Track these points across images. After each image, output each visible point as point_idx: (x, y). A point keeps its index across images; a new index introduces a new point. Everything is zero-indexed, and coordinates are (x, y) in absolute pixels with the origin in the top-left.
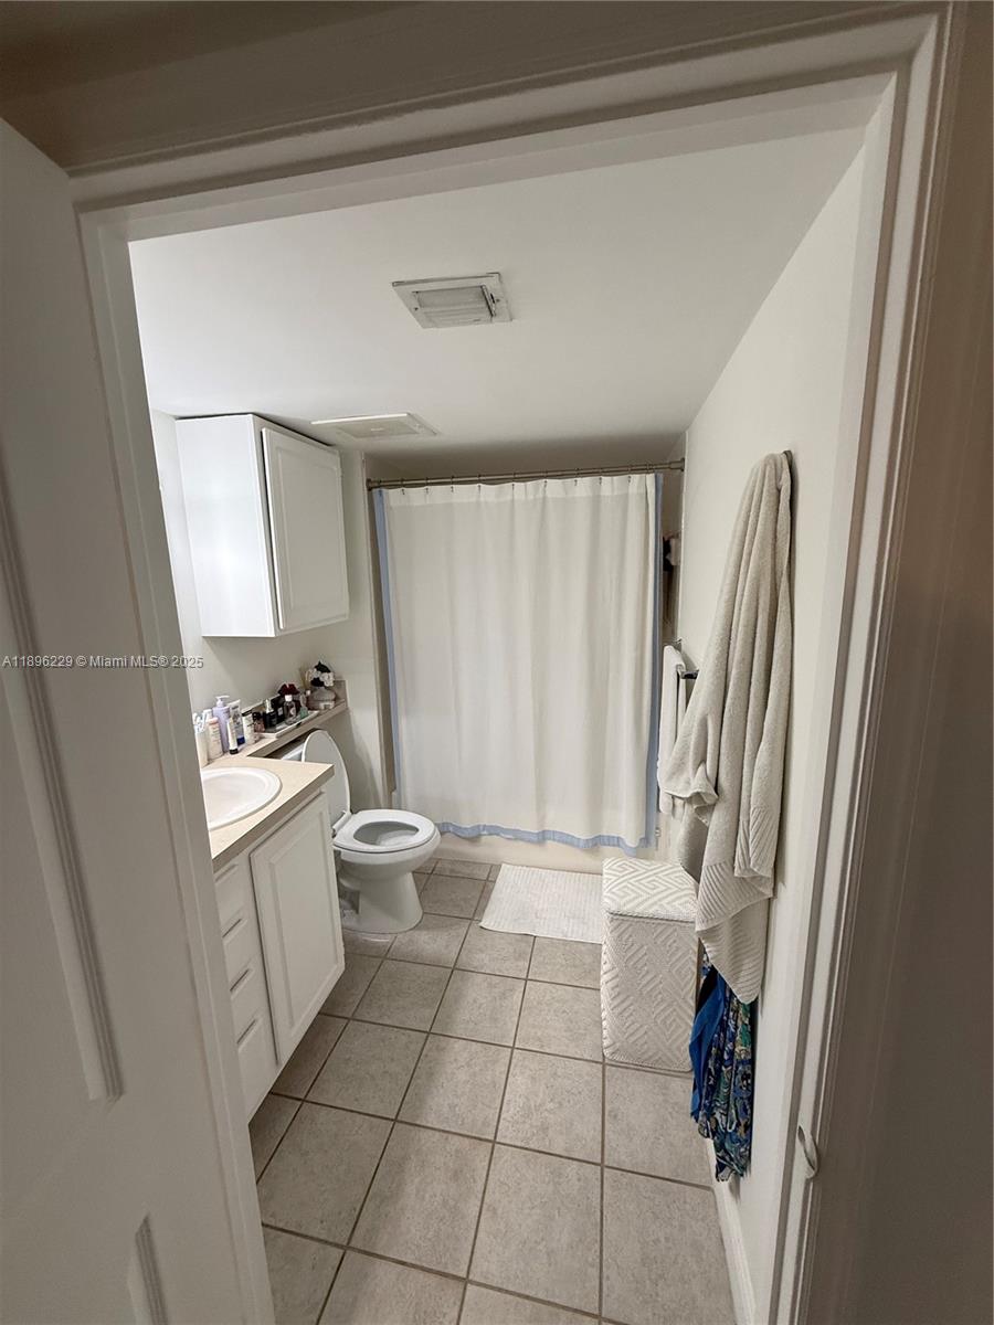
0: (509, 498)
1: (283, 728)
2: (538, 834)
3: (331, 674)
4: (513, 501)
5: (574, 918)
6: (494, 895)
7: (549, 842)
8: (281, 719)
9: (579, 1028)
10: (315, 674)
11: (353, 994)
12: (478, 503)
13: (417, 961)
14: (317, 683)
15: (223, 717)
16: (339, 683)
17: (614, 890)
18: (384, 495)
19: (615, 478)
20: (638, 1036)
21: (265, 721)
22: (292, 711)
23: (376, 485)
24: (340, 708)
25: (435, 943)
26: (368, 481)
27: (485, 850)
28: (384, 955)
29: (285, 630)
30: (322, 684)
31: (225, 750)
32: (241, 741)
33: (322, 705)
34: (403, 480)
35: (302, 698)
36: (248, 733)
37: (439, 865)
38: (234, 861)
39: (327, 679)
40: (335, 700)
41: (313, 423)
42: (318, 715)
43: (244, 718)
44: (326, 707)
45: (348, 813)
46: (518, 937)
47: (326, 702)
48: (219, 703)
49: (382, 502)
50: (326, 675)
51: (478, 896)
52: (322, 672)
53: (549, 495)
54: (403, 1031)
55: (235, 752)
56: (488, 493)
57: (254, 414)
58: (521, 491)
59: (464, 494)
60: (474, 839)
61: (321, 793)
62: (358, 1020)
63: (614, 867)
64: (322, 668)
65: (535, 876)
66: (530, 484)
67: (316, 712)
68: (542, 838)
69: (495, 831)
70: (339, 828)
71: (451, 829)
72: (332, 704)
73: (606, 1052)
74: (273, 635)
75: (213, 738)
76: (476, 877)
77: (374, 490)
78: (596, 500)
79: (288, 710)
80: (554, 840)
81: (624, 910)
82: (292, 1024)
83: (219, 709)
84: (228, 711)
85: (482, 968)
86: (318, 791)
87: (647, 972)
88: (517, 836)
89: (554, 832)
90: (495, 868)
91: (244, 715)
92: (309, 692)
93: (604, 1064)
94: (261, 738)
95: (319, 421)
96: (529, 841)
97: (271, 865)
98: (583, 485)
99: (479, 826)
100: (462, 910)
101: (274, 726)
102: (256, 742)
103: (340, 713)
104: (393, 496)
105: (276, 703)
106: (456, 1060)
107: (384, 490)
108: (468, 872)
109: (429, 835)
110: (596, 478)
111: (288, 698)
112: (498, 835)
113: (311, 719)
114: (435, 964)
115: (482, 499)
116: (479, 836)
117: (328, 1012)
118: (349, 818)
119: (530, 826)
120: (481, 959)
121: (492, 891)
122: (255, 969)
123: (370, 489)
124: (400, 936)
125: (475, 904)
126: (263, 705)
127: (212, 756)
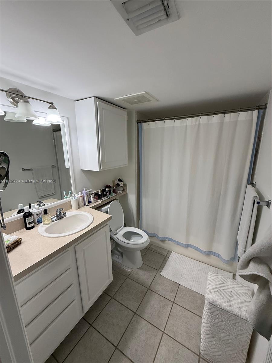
0: (185, 124)
1: (104, 199)
2: (186, 244)
3: (122, 182)
4: (187, 125)
5: (195, 281)
6: (168, 263)
7: (189, 248)
8: (104, 196)
9: (191, 334)
10: (117, 182)
11: (115, 288)
12: (174, 127)
13: (137, 282)
14: (118, 185)
15: (85, 194)
16: (125, 185)
17: (211, 291)
18: (142, 125)
19: (231, 114)
20: (216, 354)
21: (98, 196)
22: (108, 194)
23: (140, 122)
24: (124, 193)
25: (144, 276)
26: (137, 120)
27: (167, 245)
28: (128, 276)
29: (102, 169)
30: (119, 185)
31: (85, 205)
32: (90, 202)
33: (119, 192)
34: (148, 120)
35: (112, 190)
36: (92, 200)
37: (151, 247)
38: (69, 249)
39: (121, 184)
40: (123, 191)
41: (115, 99)
42: (116, 195)
43: (91, 195)
44: (120, 193)
45: (123, 227)
46: (174, 283)
47: (120, 191)
48: (84, 190)
49: (141, 128)
50: (121, 182)
51: (162, 261)
52: (120, 181)
53: (201, 123)
54: (127, 309)
55: (87, 206)
56: (177, 122)
57: (95, 97)
58: (190, 122)
59: (169, 123)
60: (163, 241)
61: (107, 225)
62: (114, 299)
63: (213, 278)
64: (120, 180)
65: (183, 259)
66: (194, 119)
67: (116, 194)
68: (187, 246)
69: (170, 240)
70: (119, 231)
71: (156, 236)
72: (121, 192)
73: (201, 352)
74: (98, 170)
75: (81, 201)
76: (163, 254)
77: (139, 124)
78: (222, 124)
79: (107, 193)
80: (192, 248)
81: (215, 303)
82: (89, 300)
83: (84, 192)
84: (87, 193)
85: (158, 292)
86: (106, 224)
87: (224, 332)
88: (178, 243)
89: (192, 245)
90: (169, 252)
91: (91, 194)
92: (115, 188)
93: (200, 358)
94: (97, 201)
95: (117, 98)
96: (182, 246)
97: (84, 250)
98: (216, 118)
99: (165, 237)
100: (156, 266)
101: (101, 198)
102: (95, 202)
103: (125, 194)
104: (145, 125)
105: (103, 191)
106: (142, 329)
107: (142, 123)
108: (160, 251)
109: (147, 239)
110: (222, 115)
111: (107, 189)
112: (171, 241)
113: (114, 196)
114: (142, 284)
115: (175, 125)
116: (165, 240)
117: (106, 293)
118: (122, 229)
119: (183, 242)
120: (158, 288)
121: (167, 261)
122: (75, 283)
123: (138, 123)
124: (134, 270)
125: (160, 264)
126: (98, 192)
127: (81, 206)
